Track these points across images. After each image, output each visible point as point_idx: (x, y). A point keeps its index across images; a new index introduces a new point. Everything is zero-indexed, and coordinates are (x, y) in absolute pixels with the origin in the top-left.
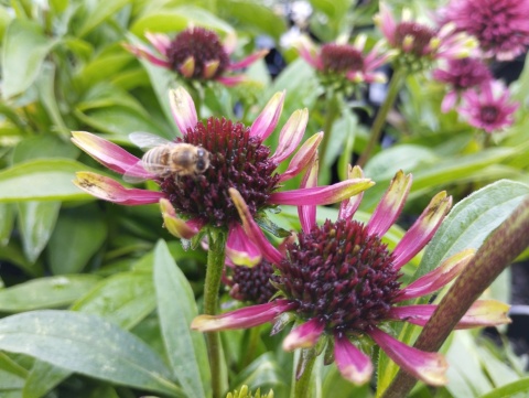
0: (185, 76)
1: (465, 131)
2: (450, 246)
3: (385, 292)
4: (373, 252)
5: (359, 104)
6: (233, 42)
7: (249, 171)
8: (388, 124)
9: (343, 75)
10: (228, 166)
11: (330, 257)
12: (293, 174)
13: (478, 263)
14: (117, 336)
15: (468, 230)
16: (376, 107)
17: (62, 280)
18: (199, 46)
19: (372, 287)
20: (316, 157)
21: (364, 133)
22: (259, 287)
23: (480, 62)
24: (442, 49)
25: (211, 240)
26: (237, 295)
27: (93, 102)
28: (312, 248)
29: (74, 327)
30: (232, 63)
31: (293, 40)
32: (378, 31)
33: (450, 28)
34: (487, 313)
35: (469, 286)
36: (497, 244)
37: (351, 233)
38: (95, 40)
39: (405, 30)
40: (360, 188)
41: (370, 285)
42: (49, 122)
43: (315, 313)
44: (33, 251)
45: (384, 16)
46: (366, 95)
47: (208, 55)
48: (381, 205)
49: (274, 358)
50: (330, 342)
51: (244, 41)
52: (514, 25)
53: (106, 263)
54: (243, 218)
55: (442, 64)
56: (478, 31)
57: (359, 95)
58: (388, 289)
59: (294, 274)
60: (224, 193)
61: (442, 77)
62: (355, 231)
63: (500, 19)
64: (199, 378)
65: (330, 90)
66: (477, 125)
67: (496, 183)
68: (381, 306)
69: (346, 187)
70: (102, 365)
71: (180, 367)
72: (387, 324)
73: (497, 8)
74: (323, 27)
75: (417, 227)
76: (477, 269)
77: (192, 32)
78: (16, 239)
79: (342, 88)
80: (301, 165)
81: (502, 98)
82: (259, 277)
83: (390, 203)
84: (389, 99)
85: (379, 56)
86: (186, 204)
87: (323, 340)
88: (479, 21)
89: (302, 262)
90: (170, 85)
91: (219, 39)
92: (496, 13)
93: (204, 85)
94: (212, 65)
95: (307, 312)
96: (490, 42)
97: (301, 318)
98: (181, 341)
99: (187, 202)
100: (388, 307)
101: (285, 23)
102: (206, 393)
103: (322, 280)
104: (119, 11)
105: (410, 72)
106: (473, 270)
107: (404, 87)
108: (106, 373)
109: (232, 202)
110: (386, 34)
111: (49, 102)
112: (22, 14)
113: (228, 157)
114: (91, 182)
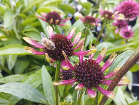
0: (50, 23)
1: (121, 39)
2: (116, 66)
3: (100, 77)
4: (97, 67)
5: (94, 31)
6: (62, 15)
7: (67, 47)
8: (101, 37)
9: (90, 24)
10: (62, 45)
11: (86, 68)
12: (78, 48)
13: (122, 69)
14: (32, 89)
15: (121, 62)
16: (98, 32)
17: (18, 75)
18: (54, 16)
19: (97, 75)
20: (83, 44)
21: (95, 39)
22: (68, 77)
23: (125, 21)
24: (115, 18)
25: (57, 64)
26: (63, 79)
27: (26, 30)
28: (82, 66)
29: (22, 87)
30: (62, 20)
31: (77, 15)
32: (99, 13)
33: (117, 12)
34: (125, 82)
35: (120, 75)
36: (126, 64)
37: (92, 62)
38: (27, 14)
39: (106, 13)
40: (94, 51)
41: (96, 75)
42: (15, 35)
43: (83, 82)
44: (10, 68)
45: (101, 9)
46: (96, 29)
47: (56, 18)
48: (99, 56)
49: (72, 95)
50: (86, 89)
51: (65, 15)
52: (133, 12)
53: (28, 71)
54: (65, 58)
55: (115, 21)
56: (124, 13)
57: (94, 29)
58: (101, 76)
59: (78, 72)
60: (61, 52)
61: (115, 25)
62: (93, 62)
63: (130, 10)
64: (53, 100)
65: (87, 28)
66: (124, 37)
67: (128, 51)
68: (99, 80)
69: (90, 51)
70: (28, 96)
71: (48, 97)
72: (100, 85)
73: (129, 7)
74: (85, 12)
75: (108, 61)
76: (122, 71)
77: (52, 12)
78: (6, 65)
79: (90, 27)
80: (80, 46)
81: (130, 30)
82: (68, 74)
83: (101, 55)
84: (102, 30)
85: (99, 19)
86: (51, 55)
87: (85, 89)
88: (125, 11)
89: (80, 69)
90: (46, 26)
91: (59, 14)
92: (129, 9)
93: (55, 26)
94: (57, 21)
95: (81, 82)
96: (127, 16)
97: (79, 83)
98: (48, 91)
99: (52, 54)
100: (100, 80)
101: (75, 10)
102: (55, 104)
103: (84, 74)
104: (33, 7)
105: (107, 23)
106: (121, 71)
107: (106, 27)
108: (29, 98)
109: (63, 54)
110: (101, 13)
111: (15, 30)
112: (8, 7)
113: (62, 43)
114: (28, 49)
